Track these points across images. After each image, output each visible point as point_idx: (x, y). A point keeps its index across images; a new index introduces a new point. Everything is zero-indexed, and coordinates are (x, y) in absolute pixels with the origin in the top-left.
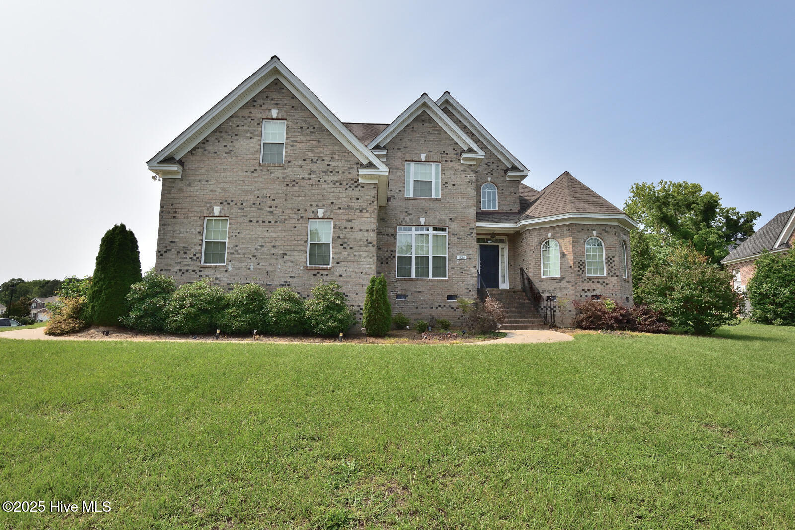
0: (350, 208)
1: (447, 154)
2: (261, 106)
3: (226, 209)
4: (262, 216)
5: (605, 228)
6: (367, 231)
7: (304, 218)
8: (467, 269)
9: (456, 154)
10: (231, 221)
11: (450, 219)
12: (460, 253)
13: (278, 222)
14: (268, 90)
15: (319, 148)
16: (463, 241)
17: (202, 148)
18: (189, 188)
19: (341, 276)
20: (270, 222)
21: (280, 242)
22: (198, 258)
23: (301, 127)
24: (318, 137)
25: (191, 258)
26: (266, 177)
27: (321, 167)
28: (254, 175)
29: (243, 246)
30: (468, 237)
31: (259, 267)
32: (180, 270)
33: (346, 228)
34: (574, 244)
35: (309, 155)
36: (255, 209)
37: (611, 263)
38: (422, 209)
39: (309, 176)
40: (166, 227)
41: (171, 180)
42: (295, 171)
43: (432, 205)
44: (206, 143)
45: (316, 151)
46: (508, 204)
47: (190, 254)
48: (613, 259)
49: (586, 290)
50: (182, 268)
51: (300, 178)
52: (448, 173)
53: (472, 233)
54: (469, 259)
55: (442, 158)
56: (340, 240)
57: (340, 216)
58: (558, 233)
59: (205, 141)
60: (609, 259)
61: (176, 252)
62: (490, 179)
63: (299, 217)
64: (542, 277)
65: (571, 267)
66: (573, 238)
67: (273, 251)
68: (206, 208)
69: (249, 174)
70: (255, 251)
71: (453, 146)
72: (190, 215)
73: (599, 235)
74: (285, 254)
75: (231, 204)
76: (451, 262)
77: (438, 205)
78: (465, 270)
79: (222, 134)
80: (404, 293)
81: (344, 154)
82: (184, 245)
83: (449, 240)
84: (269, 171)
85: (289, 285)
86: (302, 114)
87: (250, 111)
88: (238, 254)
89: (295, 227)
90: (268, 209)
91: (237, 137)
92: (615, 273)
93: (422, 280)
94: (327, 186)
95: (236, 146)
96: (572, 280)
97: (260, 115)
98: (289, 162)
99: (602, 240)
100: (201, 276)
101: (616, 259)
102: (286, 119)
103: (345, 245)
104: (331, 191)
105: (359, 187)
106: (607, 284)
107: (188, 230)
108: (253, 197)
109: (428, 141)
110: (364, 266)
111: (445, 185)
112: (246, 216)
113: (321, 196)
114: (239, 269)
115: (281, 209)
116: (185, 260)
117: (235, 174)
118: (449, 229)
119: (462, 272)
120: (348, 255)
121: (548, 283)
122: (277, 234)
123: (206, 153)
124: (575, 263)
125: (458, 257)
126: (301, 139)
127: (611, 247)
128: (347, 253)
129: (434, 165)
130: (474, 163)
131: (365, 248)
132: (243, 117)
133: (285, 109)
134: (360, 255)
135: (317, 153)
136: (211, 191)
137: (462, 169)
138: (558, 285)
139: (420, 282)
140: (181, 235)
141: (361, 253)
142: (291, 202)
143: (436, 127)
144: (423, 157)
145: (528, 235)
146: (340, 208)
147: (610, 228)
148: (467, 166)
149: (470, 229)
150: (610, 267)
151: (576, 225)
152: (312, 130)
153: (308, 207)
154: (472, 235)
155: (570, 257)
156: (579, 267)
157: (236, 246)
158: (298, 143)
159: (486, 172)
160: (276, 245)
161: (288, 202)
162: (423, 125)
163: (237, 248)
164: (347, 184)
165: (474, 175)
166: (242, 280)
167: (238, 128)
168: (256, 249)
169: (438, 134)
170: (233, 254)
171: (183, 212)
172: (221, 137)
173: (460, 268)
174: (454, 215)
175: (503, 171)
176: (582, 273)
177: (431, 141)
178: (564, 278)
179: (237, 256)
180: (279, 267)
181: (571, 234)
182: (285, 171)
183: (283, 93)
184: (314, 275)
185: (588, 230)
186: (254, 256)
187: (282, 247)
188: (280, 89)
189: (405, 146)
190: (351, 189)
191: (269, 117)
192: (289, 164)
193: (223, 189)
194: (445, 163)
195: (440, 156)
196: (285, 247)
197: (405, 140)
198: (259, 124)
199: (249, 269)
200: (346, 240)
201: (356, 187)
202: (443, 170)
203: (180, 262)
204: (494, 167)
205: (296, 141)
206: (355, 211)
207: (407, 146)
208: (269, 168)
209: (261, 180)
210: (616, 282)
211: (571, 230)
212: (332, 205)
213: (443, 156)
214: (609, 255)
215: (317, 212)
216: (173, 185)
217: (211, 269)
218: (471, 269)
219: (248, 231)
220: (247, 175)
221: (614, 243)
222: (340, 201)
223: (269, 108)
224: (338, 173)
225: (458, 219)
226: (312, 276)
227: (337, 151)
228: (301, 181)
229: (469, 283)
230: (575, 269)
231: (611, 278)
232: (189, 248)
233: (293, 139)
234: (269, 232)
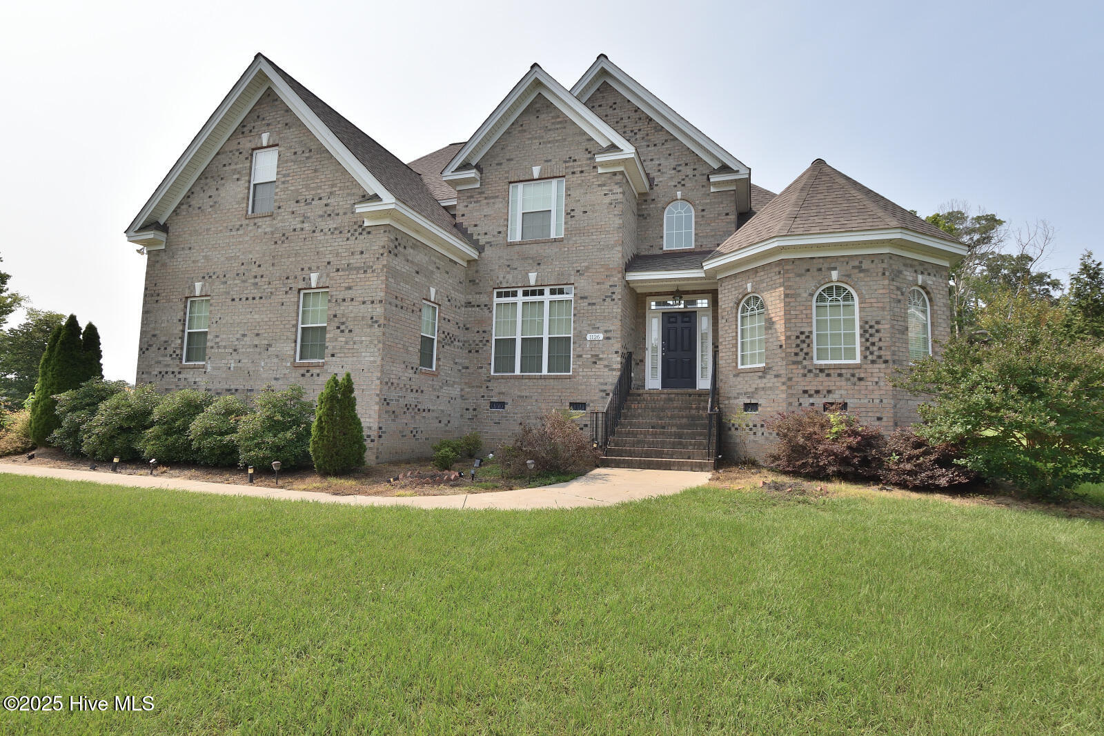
0: (351, 269)
1: (575, 160)
2: (251, 131)
3: (207, 285)
4: (245, 292)
5: (861, 262)
6: (373, 302)
7: (293, 289)
8: (605, 356)
9: (590, 158)
10: (212, 302)
11: (578, 271)
12: (593, 328)
13: (264, 298)
14: (258, 107)
15: (316, 181)
16: (598, 307)
17: (187, 203)
18: (172, 260)
20: (254, 299)
21: (264, 327)
22: (177, 355)
23: (295, 153)
24: (315, 164)
25: (171, 355)
26: (252, 234)
27: (317, 208)
28: (239, 233)
29: (224, 336)
30: (607, 299)
31: (240, 365)
32: (160, 373)
34: (787, 300)
35: (303, 193)
36: (238, 282)
37: (871, 335)
38: (532, 258)
39: (302, 226)
40: (148, 315)
41: (155, 252)
42: (287, 221)
43: (547, 251)
45: (312, 185)
47: (170, 350)
48: (876, 327)
49: (813, 392)
50: (162, 370)
51: (292, 230)
52: (576, 193)
54: (608, 338)
55: (567, 168)
56: (336, 319)
57: (338, 281)
58: (762, 281)
59: (189, 194)
60: (867, 327)
61: (157, 349)
62: (679, 194)
63: (287, 289)
64: (739, 367)
65: (781, 346)
66: (787, 288)
67: (256, 341)
68: (188, 285)
69: (234, 233)
70: (237, 343)
71: (585, 145)
72: (171, 297)
73: (844, 279)
74: (270, 345)
75: (213, 277)
76: (578, 345)
77: (558, 250)
78: (601, 360)
79: (208, 181)
80: (502, 398)
82: (164, 339)
83: (576, 308)
84: (256, 224)
86: (296, 133)
87: (238, 141)
88: (218, 347)
89: (283, 304)
90: (253, 281)
91: (223, 181)
92: (880, 357)
93: (529, 378)
94: (323, 237)
95: (222, 195)
96: (783, 372)
97: (250, 145)
98: (279, 207)
99: (853, 288)
100: (179, 379)
101: (885, 326)
102: (278, 145)
103: (343, 327)
104: (328, 245)
105: (364, 233)
106: (860, 379)
107: (169, 318)
108: (236, 265)
109: (544, 143)
110: (367, 359)
111: (570, 213)
112: (228, 293)
113: (316, 253)
114: (219, 369)
115: (267, 280)
116: (165, 359)
117: (219, 235)
118: (575, 288)
119: (595, 363)
120: (347, 343)
122: (262, 317)
123: (191, 209)
124: (788, 338)
125: (589, 337)
126: (295, 170)
127: (875, 301)
128: (343, 339)
129: (553, 182)
130: (621, 169)
131: (368, 330)
132: (230, 151)
133: (277, 129)
134: (361, 342)
136: (193, 262)
137: (602, 183)
138: (761, 383)
139: (527, 380)
140: (163, 325)
141: (363, 338)
142: (279, 268)
144: (536, 172)
145: (720, 289)
146: (338, 270)
147: (873, 261)
148: (608, 175)
149: (611, 286)
150: (868, 344)
151: (794, 260)
152: (307, 155)
153: (299, 273)
154: (614, 296)
155: (780, 327)
156: (798, 346)
157: (216, 337)
158: (291, 178)
159: (673, 184)
160: (260, 332)
161: (276, 268)
162: (538, 117)
163: (217, 340)
164: (349, 231)
165: (620, 190)
166: (220, 384)
167: (225, 168)
168: (237, 339)
169: (563, 127)
170: (214, 347)
171: (165, 294)
172: (206, 185)
173: (592, 356)
174: (583, 264)
175: (705, 177)
176: (805, 359)
177: (550, 142)
178: (770, 368)
179: (217, 351)
180: (263, 364)
182: (274, 222)
183: (275, 106)
184: (303, 375)
185: (820, 270)
186: (235, 350)
187: (266, 335)
188: (273, 101)
189: (508, 158)
190: (354, 238)
191: (259, 145)
192: (279, 210)
194: (571, 176)
195: (564, 164)
196: (270, 334)
197: (509, 148)
198: (248, 158)
199: (230, 368)
200: (344, 319)
201: (361, 234)
202: (568, 190)
203: (159, 363)
204: (689, 172)
205: (288, 175)
206: (358, 273)
207: (511, 157)
208: (256, 221)
209: (247, 238)
210: (882, 375)
211: (783, 273)
212: (328, 266)
213: (568, 165)
214: (869, 318)
215: (310, 279)
216: (158, 258)
217: (189, 370)
218: (610, 356)
219: (230, 314)
220: (232, 233)
221: (881, 291)
222: (339, 258)
223: (260, 133)
224: (338, 215)
225: (590, 270)
226: (300, 376)
227: (339, 181)
228: (292, 233)
229: (606, 381)
230: (789, 350)
231: (871, 366)
232: (170, 342)
233: (284, 172)
234: (253, 313)
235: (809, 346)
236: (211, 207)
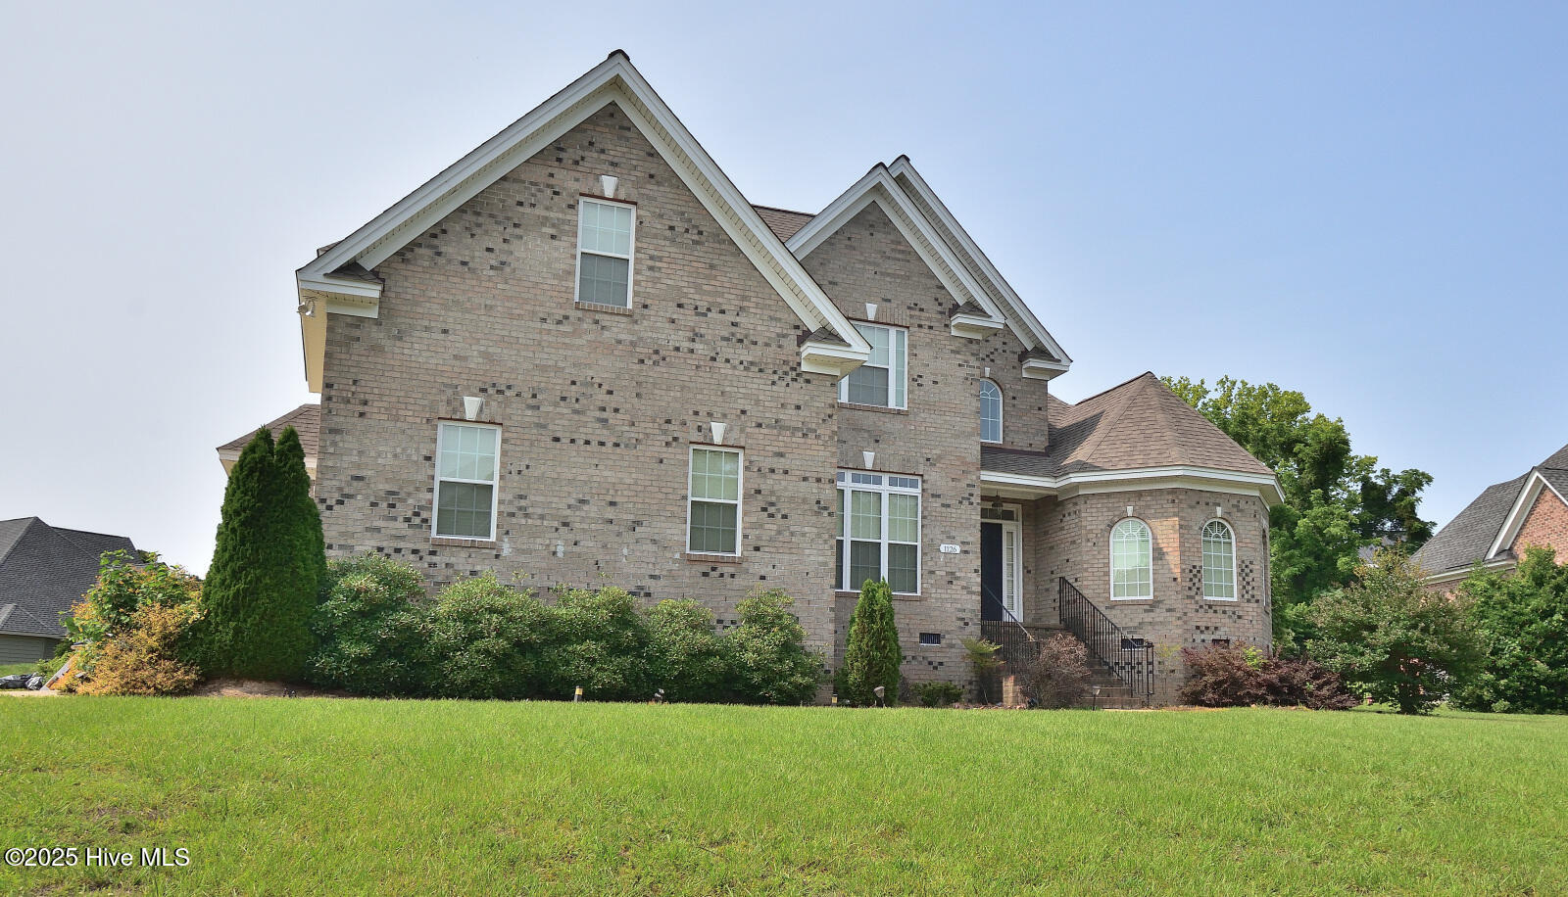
0: (782, 427)
1: (922, 310)
2: (577, 163)
3: (494, 404)
4: (582, 429)
5: (1238, 502)
6: (819, 480)
7: (681, 440)
8: (963, 575)
9: (941, 313)
10: (507, 435)
11: (928, 460)
12: (948, 537)
13: (622, 446)
14: (592, 127)
15: (713, 282)
16: (953, 510)
17: (432, 247)
18: (398, 344)
19: (763, 578)
20: (602, 444)
21: (625, 493)
22: (424, 520)
23: (672, 228)
24: (710, 256)
25: (408, 520)
26: (589, 337)
27: (715, 326)
28: (561, 328)
29: (538, 499)
30: (964, 501)
31: (576, 549)
32: (380, 549)
33: (772, 471)
34: (1182, 531)
35: (690, 296)
36: (565, 411)
37: (1246, 574)
38: (866, 431)
39: (691, 345)
40: (338, 438)
41: (349, 320)
42: (658, 330)
43: (888, 425)
44: (441, 236)
45: (705, 287)
46: (1024, 433)
47: (404, 510)
48: (1251, 567)
49: (1203, 628)
50: (384, 544)
51: (671, 348)
52: (925, 354)
53: (971, 495)
54: (966, 552)
55: (911, 316)
56: (759, 497)
57: (761, 442)
58: (1148, 507)
59: (437, 231)
60: (1243, 566)
61: (368, 504)
62: (987, 371)
63: (671, 440)
64: (1112, 598)
65: (1175, 579)
66: (1182, 518)
67: (610, 513)
68: (444, 398)
69: (550, 326)
70: (568, 512)
71: (935, 292)
72: (401, 412)
73: (1224, 515)
74: (639, 523)
75: (508, 393)
76: (928, 558)
77: (902, 426)
78: (957, 578)
79: (481, 220)
81: (768, 302)
82: (388, 487)
83: (924, 508)
84: (597, 322)
85: (648, 595)
86: (672, 196)
87: (550, 170)
88: (527, 516)
89: (661, 462)
90: (598, 414)
91: (517, 231)
92: (1253, 596)
94: (730, 372)
95: (516, 254)
96: (1178, 606)
97: (573, 186)
98: (645, 307)
99: (1231, 526)
100: (433, 565)
101: (1256, 567)
102: (635, 204)
103: (771, 510)
104: (740, 385)
105: (801, 380)
106: (1239, 617)
107: (399, 450)
108: (560, 382)
109: (882, 274)
110: (812, 558)
111: (916, 380)
112: (544, 427)
113: (719, 393)
114: (528, 552)
115: (628, 417)
116: (392, 524)
117: (515, 322)
118: (923, 481)
119: (952, 582)
120: (779, 532)
121: (1126, 612)
122: (620, 475)
123: (441, 261)
124: (1183, 571)
125: (942, 548)
126: (672, 255)
127: (1248, 541)
128: (775, 527)
129: (893, 331)
130: (979, 337)
131: (816, 519)
132: (531, 183)
133: (634, 178)
134: (804, 535)
135: (709, 293)
136: (455, 357)
137: (953, 348)
138: (1148, 618)
140: (380, 461)
141: (806, 529)
142: (650, 402)
143: (899, 243)
144: (870, 310)
145: (1082, 507)
146: (760, 425)
147: (1246, 502)
148: (961, 340)
149: (968, 485)
150: (1244, 582)
151: (1186, 491)
152: (696, 237)
153: (689, 418)
154: (973, 499)
155: (1173, 559)
156: (1191, 580)
157: (521, 497)
158: (665, 265)
160: (617, 500)
161: (643, 402)
162: (872, 235)
163: (523, 503)
164: (775, 372)
165: (975, 363)
166: (536, 578)
167: (520, 209)
168: (569, 507)
169: (903, 260)
170: (513, 515)
171: (385, 405)
172: (479, 225)
173: (948, 573)
174: (934, 452)
175: (1016, 356)
176: (1197, 593)
177: (889, 275)
178: (1159, 602)
179: (523, 521)
180: (625, 551)
181: (1176, 510)
182: (636, 327)
183: (627, 139)
184: (705, 574)
185: (1207, 504)
186: (565, 524)
187: (631, 505)
188: (622, 128)
189: (830, 279)
190: (784, 384)
191: (597, 193)
192: (646, 311)
193: (486, 355)
194: (917, 329)
195: (908, 311)
196: (640, 506)
198: (571, 207)
199: (554, 553)
200: (774, 499)
201: (794, 380)
202: (912, 346)
203: (378, 530)
204: (999, 345)
205: (660, 259)
206: (793, 435)
207: (836, 280)
208: (597, 316)
209: (578, 342)
210: (1255, 614)
211: (1177, 501)
212: (743, 416)
213: (913, 313)
214: (1244, 558)
215: (710, 430)
216: (357, 333)
217: (459, 549)
218: (969, 575)
219: (550, 463)
220: (545, 326)
221: (1253, 532)
222: (761, 408)
223: (598, 172)
224: (756, 343)
225: (942, 461)
226: (699, 575)
227: (752, 294)
228: (673, 353)
229: (965, 607)
230: (1184, 584)
231: (1246, 605)
232: (402, 495)
233: (652, 252)
234: (599, 467)
235: (1199, 580)
236: (492, 268)
